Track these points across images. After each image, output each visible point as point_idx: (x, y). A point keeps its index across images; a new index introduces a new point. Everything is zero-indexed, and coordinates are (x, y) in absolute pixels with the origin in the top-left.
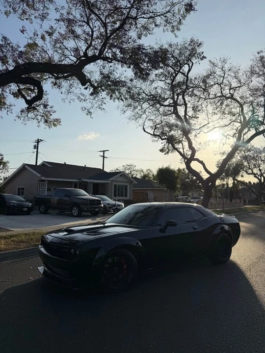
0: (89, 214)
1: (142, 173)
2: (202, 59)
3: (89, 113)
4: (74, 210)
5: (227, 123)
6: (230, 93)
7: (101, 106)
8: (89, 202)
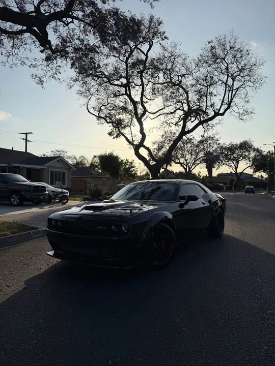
0: (31, 203)
1: (75, 160)
2: (163, 40)
3: (41, 82)
4: (14, 198)
5: (173, 111)
6: (178, 80)
7: (56, 76)
8: (32, 189)
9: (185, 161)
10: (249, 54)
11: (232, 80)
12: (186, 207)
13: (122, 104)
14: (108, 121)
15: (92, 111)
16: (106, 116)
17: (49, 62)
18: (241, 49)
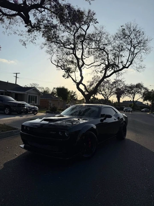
0: (16, 113)
1: (43, 90)
2: (95, 23)
3: (25, 44)
4: (6, 110)
5: (99, 64)
6: (103, 47)
7: (33, 41)
8: (17, 105)
9: (105, 93)
10: (144, 34)
11: (133, 48)
12: (104, 121)
13: (71, 59)
14: (63, 68)
15: (54, 62)
16: (62, 66)
17: (30, 33)
18: (140, 31)
